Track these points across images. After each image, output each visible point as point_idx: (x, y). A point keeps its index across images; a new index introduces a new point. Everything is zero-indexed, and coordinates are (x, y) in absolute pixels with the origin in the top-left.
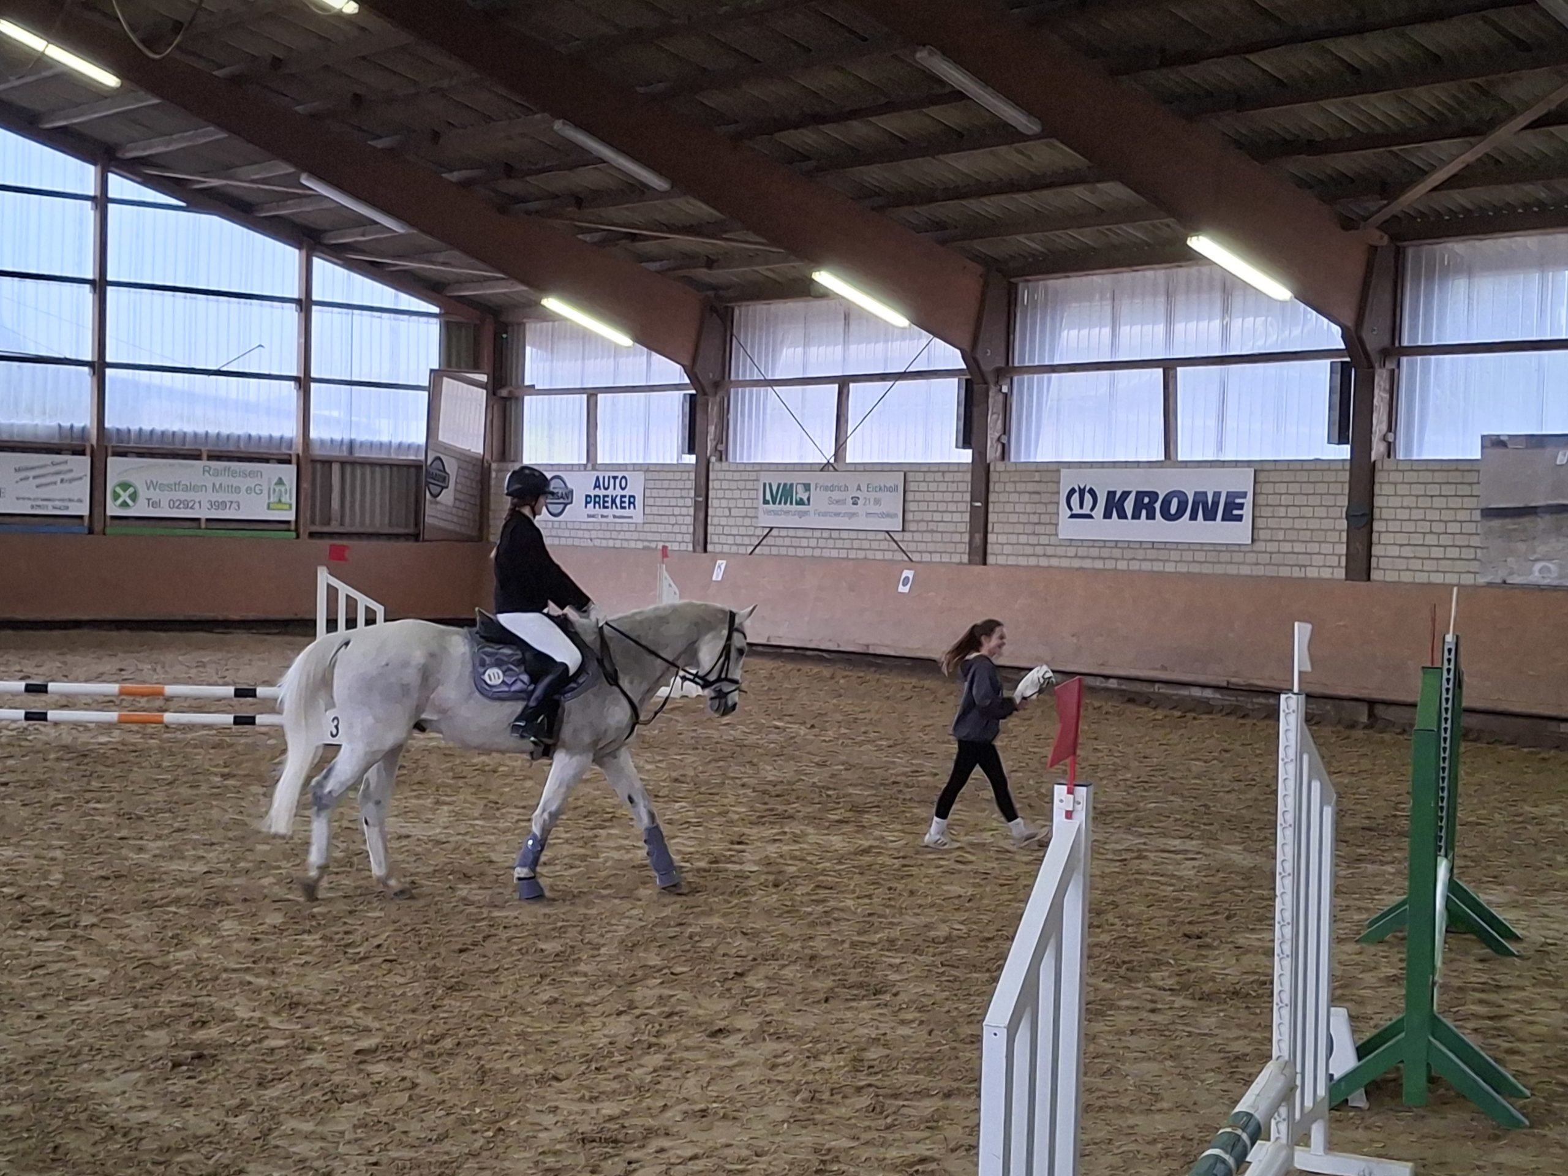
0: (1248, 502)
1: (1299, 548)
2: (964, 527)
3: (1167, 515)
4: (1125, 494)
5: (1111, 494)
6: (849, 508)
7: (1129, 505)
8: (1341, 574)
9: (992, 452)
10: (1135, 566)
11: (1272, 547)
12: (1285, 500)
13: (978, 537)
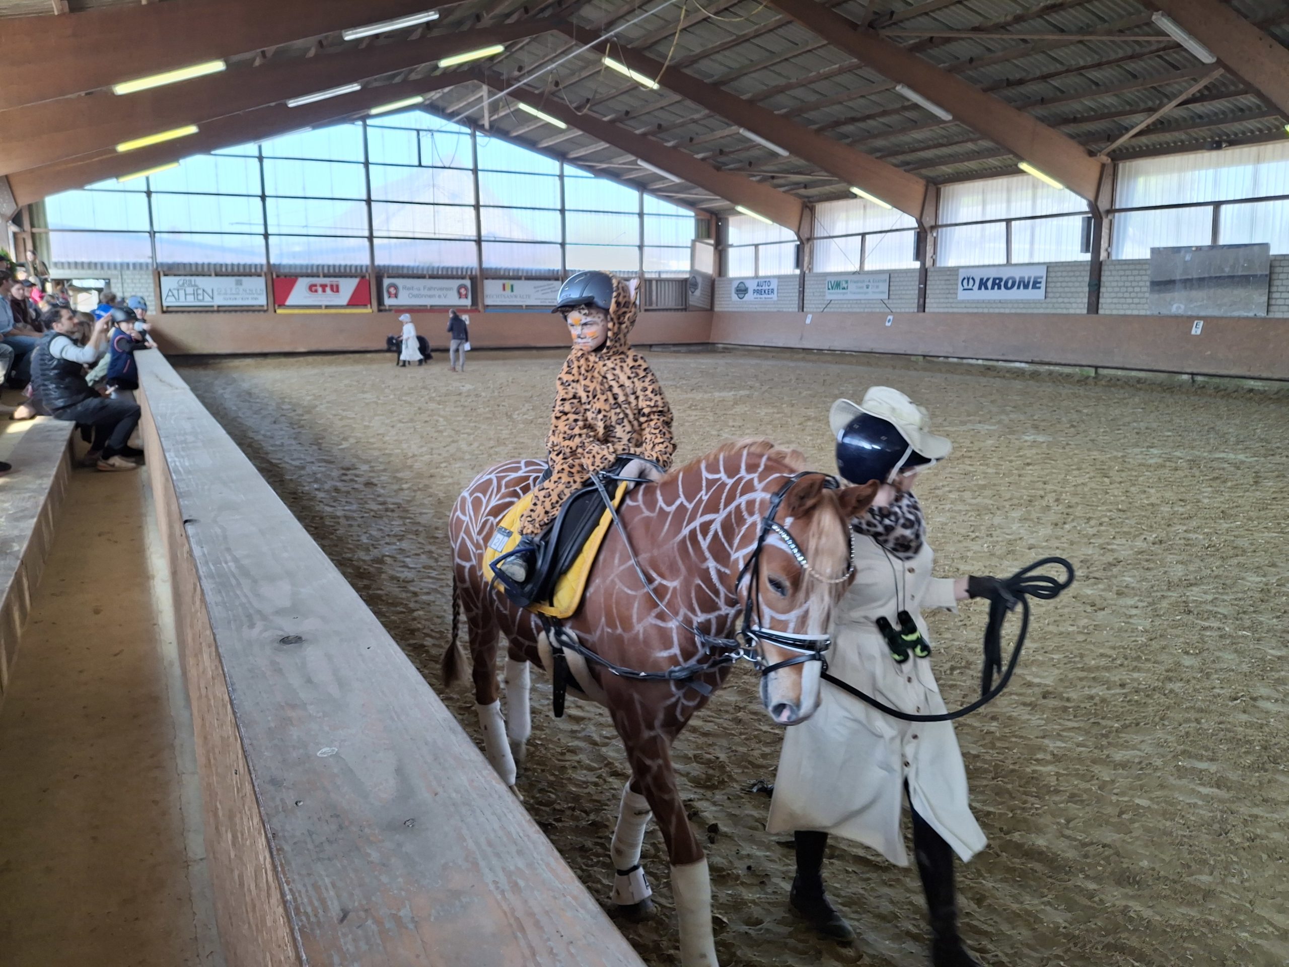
0: (1044, 280)
1: (1066, 300)
2: (916, 297)
3: (1006, 287)
4: (988, 279)
5: (981, 280)
6: (865, 289)
7: (989, 284)
8: (1085, 311)
9: (929, 263)
10: (991, 311)
11: (1054, 300)
12: (1061, 279)
13: (922, 301)
